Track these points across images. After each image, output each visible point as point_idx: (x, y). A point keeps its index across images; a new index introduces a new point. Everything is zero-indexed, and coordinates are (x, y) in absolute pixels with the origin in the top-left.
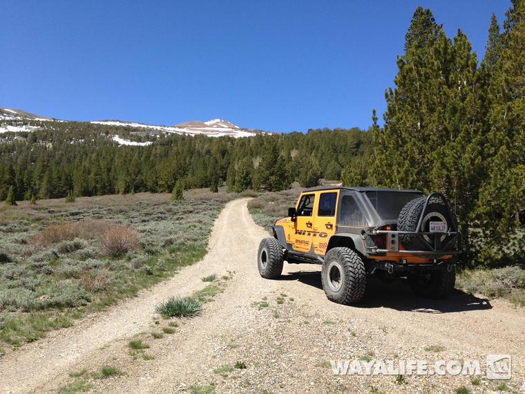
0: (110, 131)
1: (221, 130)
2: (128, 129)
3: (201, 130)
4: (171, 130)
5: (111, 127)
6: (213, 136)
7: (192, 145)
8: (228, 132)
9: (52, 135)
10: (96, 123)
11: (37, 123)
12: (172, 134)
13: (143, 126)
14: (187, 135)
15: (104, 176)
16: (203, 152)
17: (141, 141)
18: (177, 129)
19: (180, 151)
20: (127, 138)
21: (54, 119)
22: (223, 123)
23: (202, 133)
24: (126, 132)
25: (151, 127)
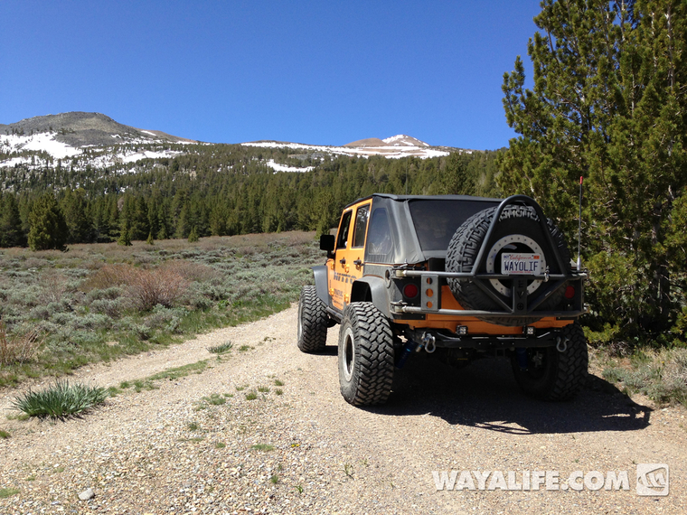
0: (263, 154)
1: (404, 148)
2: (285, 152)
3: (378, 150)
4: (339, 151)
5: (265, 150)
6: (393, 157)
7: (365, 170)
8: (414, 151)
9: (196, 161)
10: (248, 145)
11: (179, 147)
12: (340, 156)
13: (304, 147)
14: (359, 156)
15: (251, 210)
16: (378, 178)
17: (301, 167)
18: (347, 150)
19: (348, 177)
20: (284, 163)
21: (199, 142)
22: (407, 140)
23: (378, 153)
24: (282, 155)
25: (314, 148)
